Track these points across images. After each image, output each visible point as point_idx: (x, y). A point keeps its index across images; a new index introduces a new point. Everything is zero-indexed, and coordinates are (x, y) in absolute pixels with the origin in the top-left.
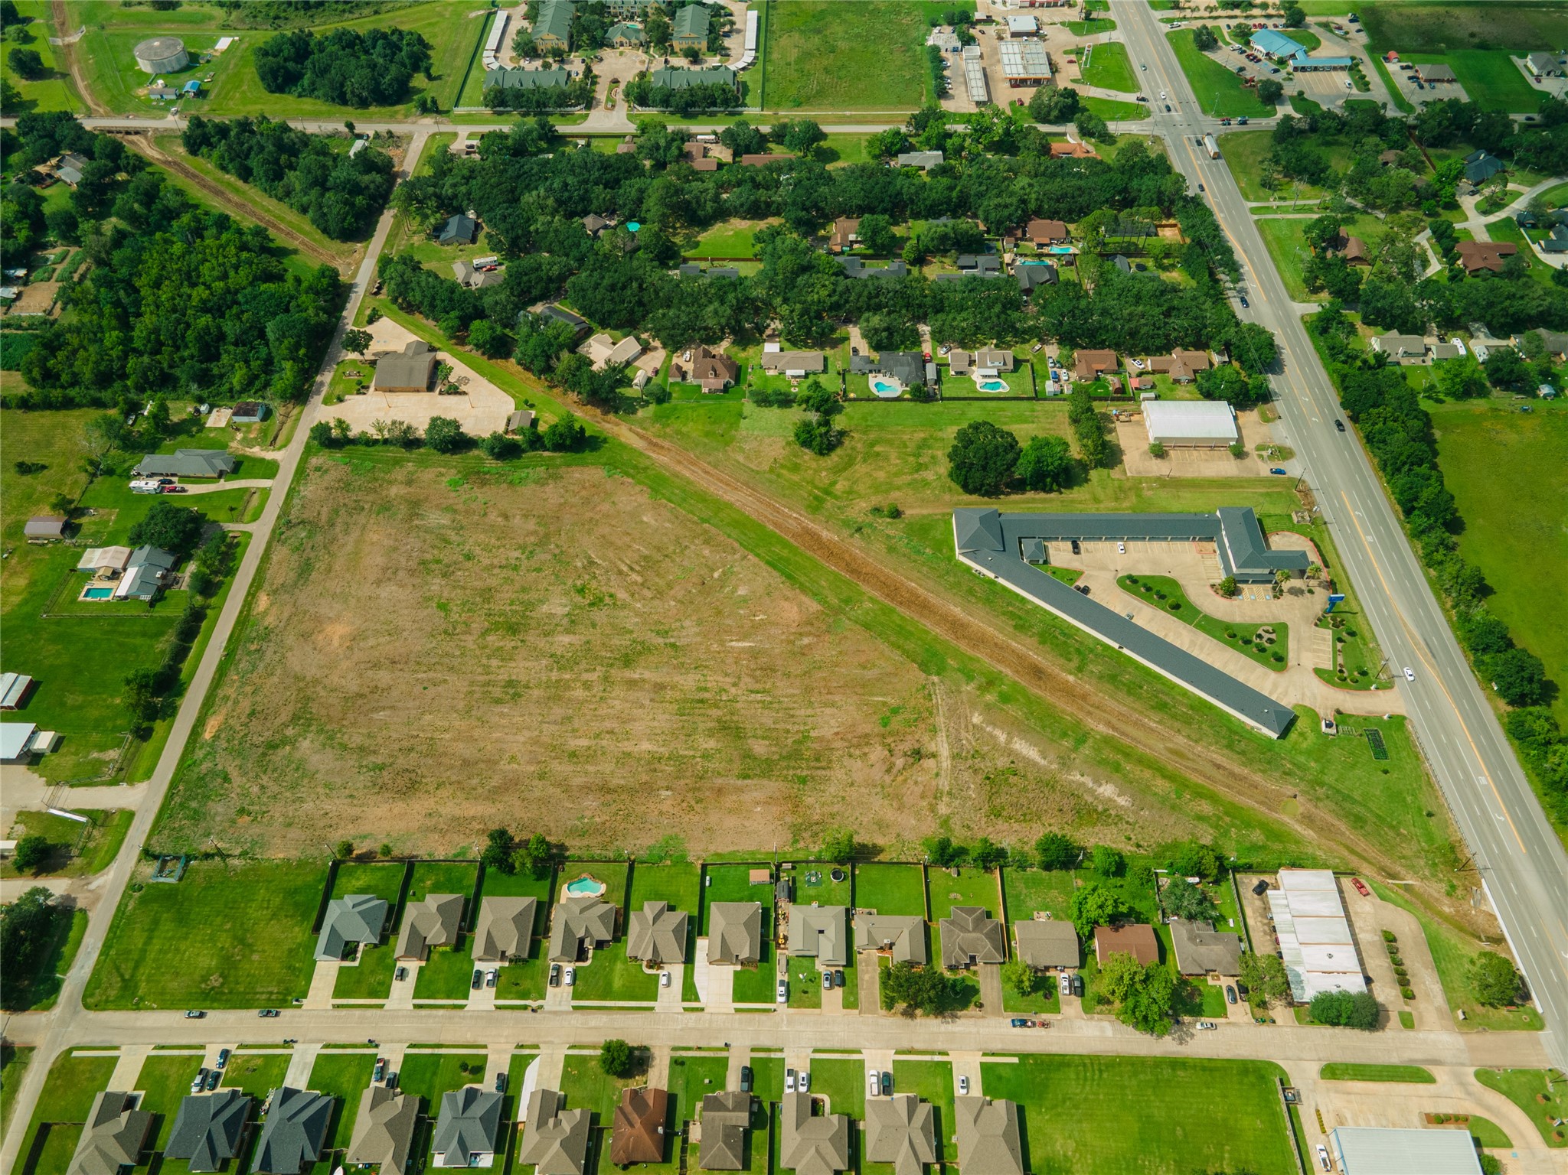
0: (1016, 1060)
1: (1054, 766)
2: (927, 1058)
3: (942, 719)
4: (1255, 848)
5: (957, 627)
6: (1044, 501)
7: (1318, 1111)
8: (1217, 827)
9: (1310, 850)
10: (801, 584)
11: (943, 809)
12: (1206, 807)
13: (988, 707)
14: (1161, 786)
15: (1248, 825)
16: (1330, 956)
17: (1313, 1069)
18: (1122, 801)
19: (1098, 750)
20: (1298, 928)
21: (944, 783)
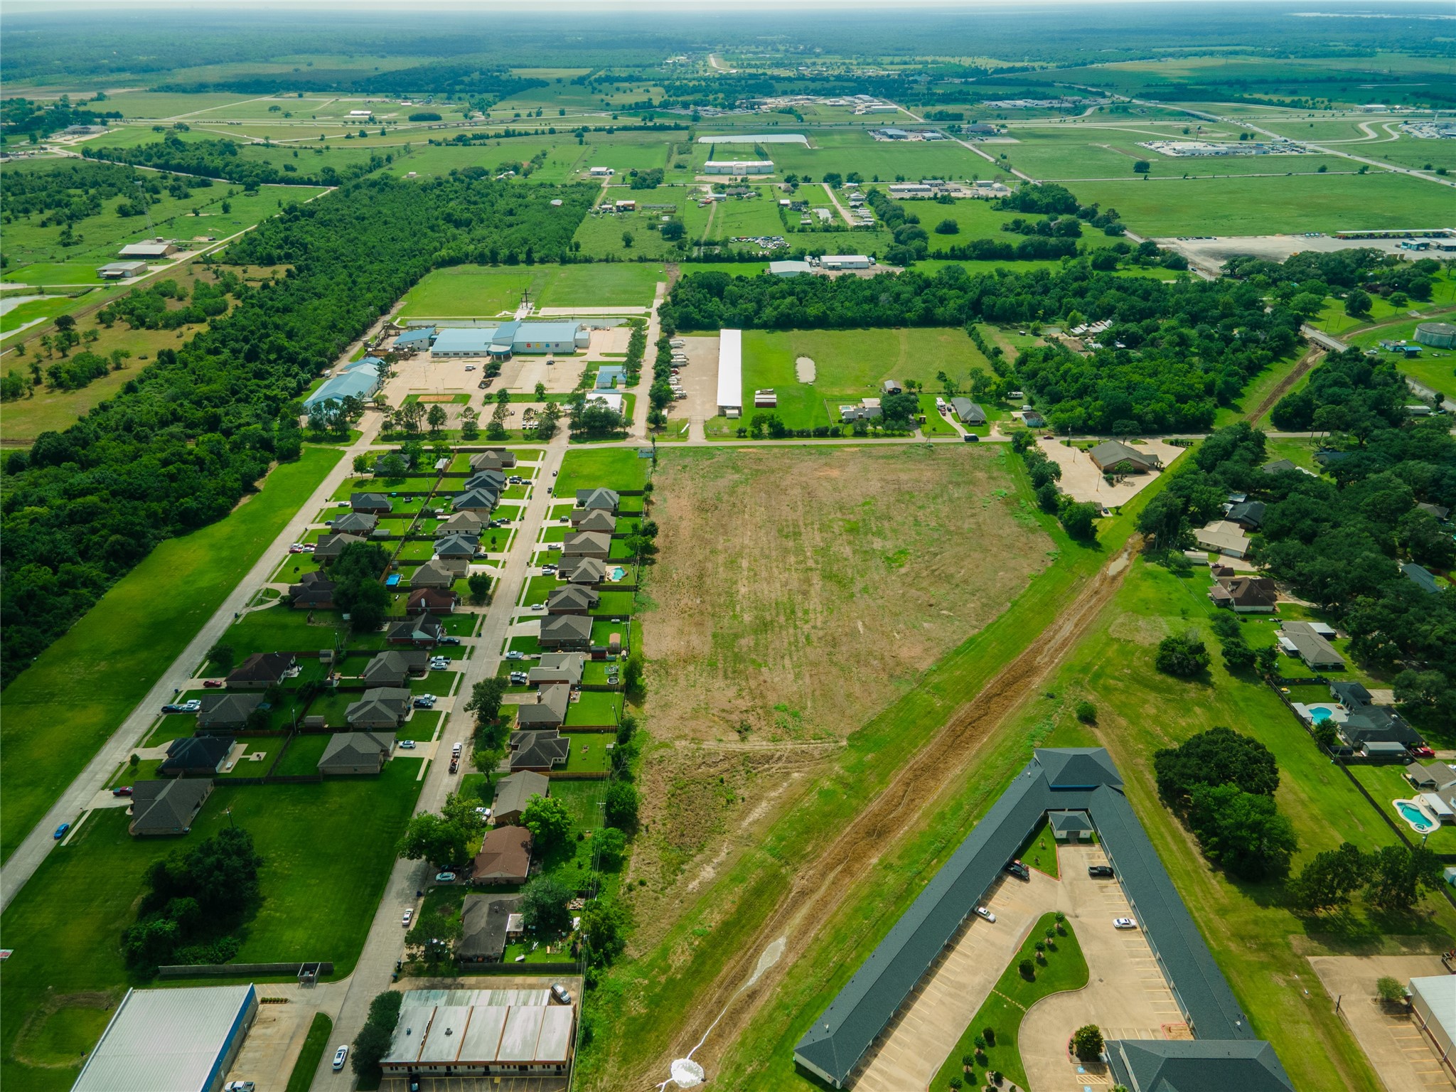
0: (419, 778)
1: (740, 832)
2: (438, 728)
3: (790, 747)
4: (618, 1000)
5: (931, 770)
6: (1188, 853)
7: (286, 1001)
8: (651, 965)
9: (611, 1067)
10: (951, 659)
11: (680, 744)
12: (681, 958)
13: (813, 783)
14: (713, 919)
15: (655, 1002)
16: (449, 1033)
17: (332, 1010)
18: (693, 885)
19: (761, 864)
20: (494, 1009)
21: (709, 745)
